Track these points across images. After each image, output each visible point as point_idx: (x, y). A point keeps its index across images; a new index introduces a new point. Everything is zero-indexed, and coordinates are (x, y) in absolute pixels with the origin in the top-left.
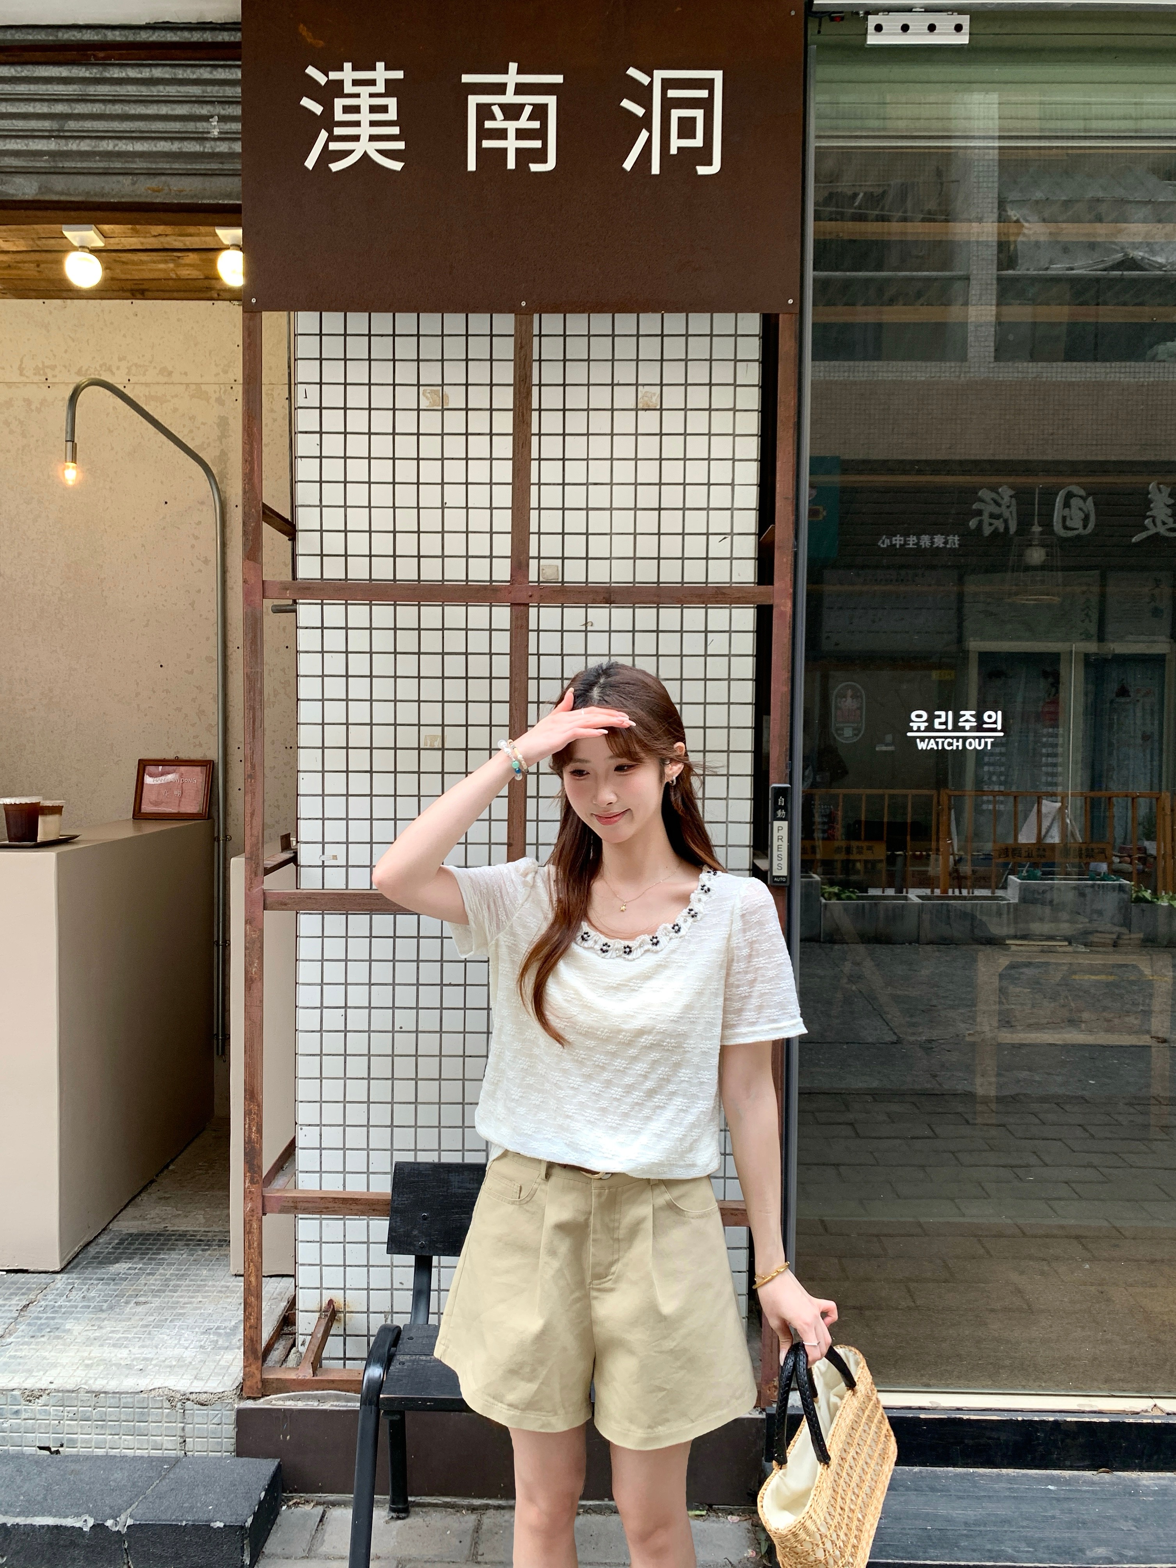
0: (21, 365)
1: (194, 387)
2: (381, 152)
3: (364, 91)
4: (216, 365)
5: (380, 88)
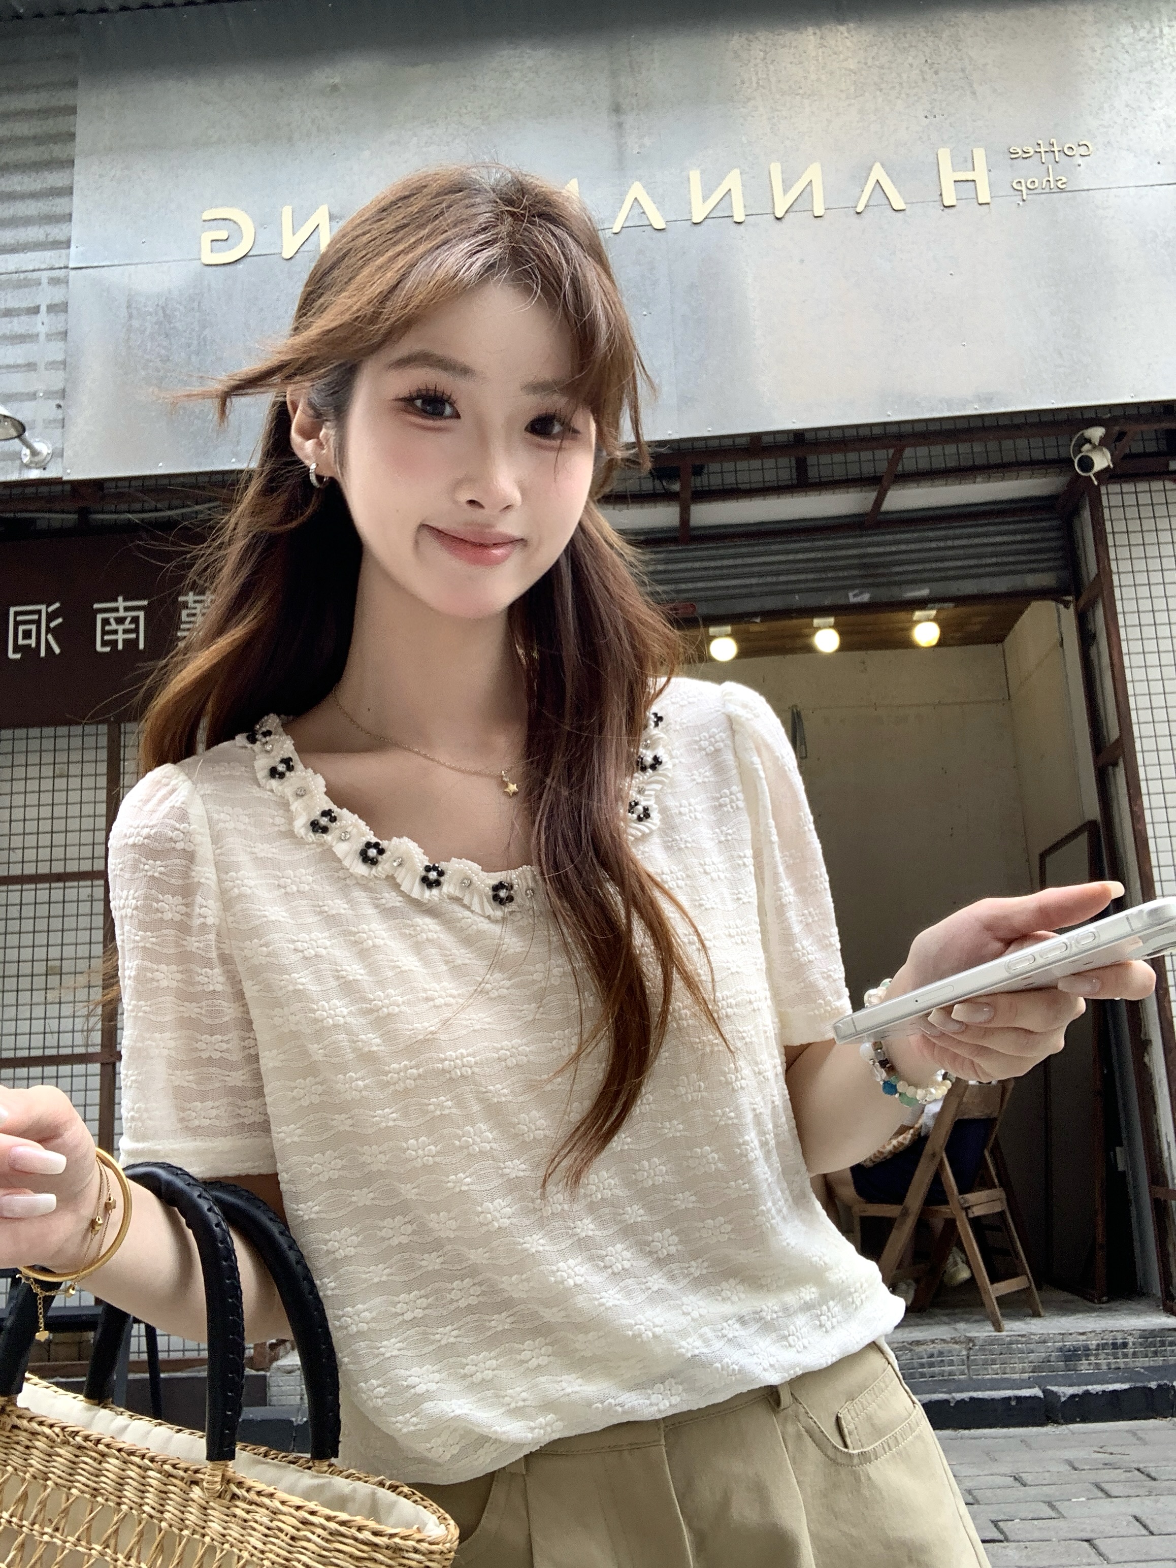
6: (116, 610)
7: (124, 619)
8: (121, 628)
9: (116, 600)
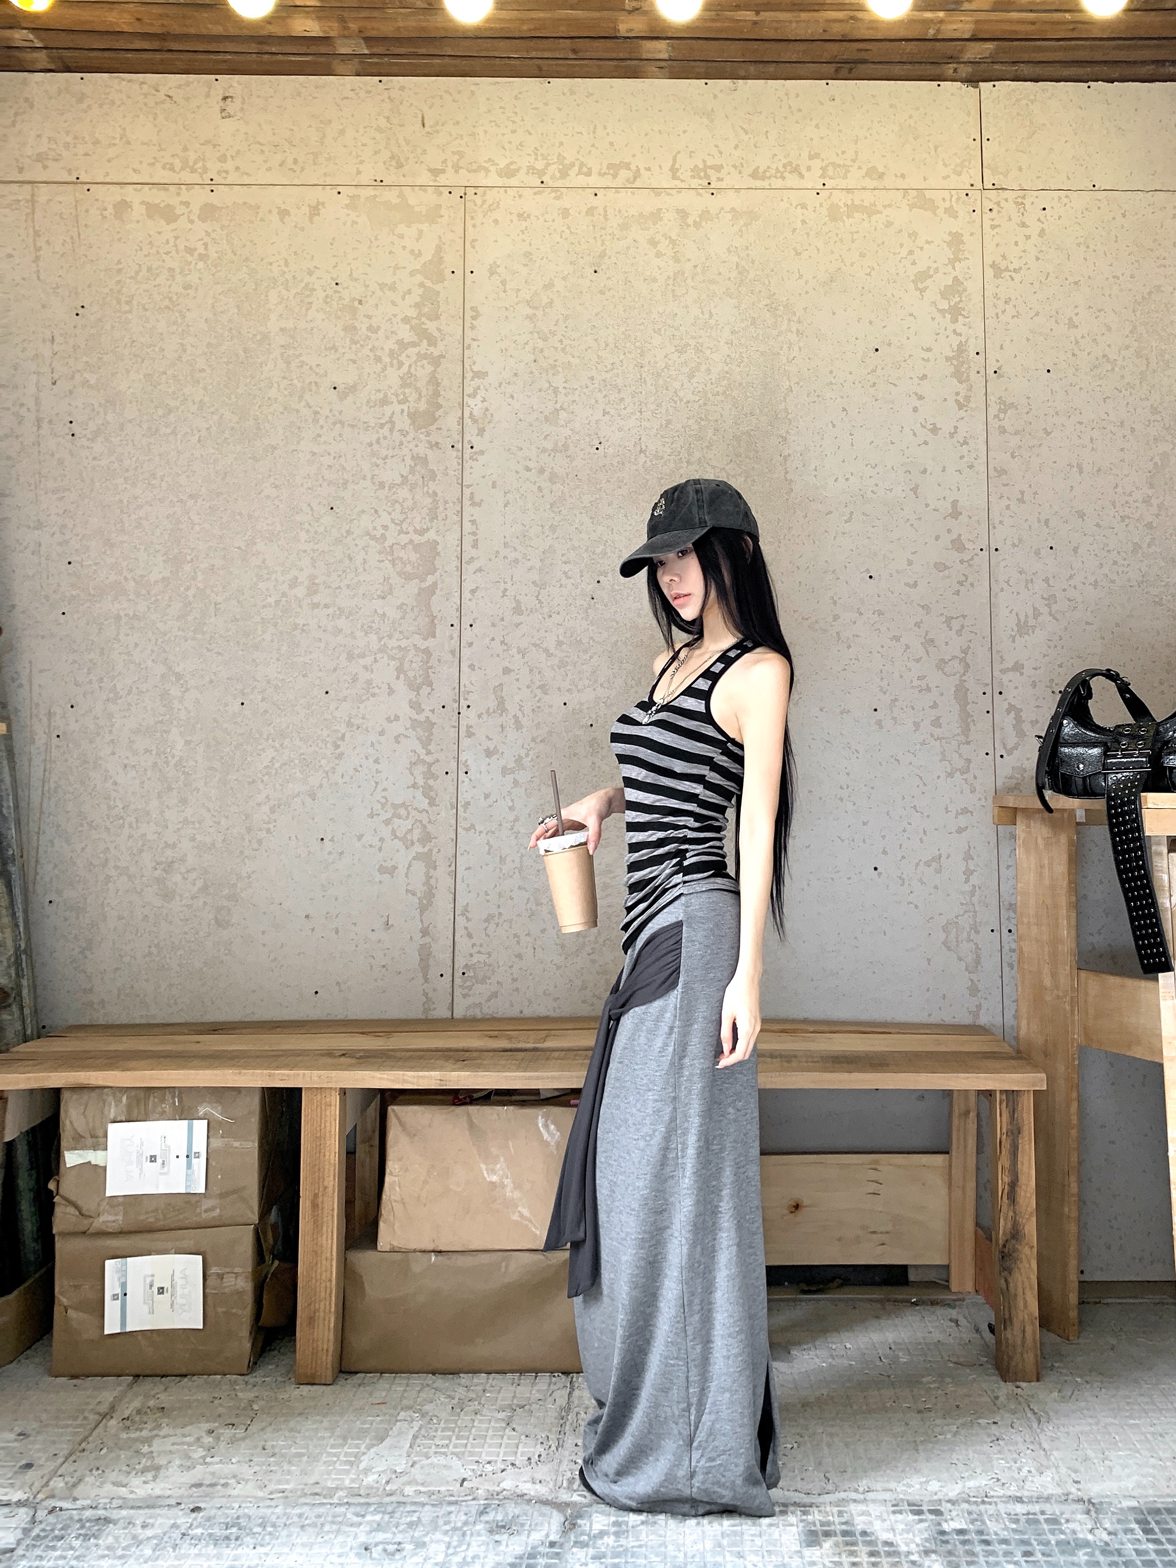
0: (673, 165)
1: (913, 193)
4: (945, 165)
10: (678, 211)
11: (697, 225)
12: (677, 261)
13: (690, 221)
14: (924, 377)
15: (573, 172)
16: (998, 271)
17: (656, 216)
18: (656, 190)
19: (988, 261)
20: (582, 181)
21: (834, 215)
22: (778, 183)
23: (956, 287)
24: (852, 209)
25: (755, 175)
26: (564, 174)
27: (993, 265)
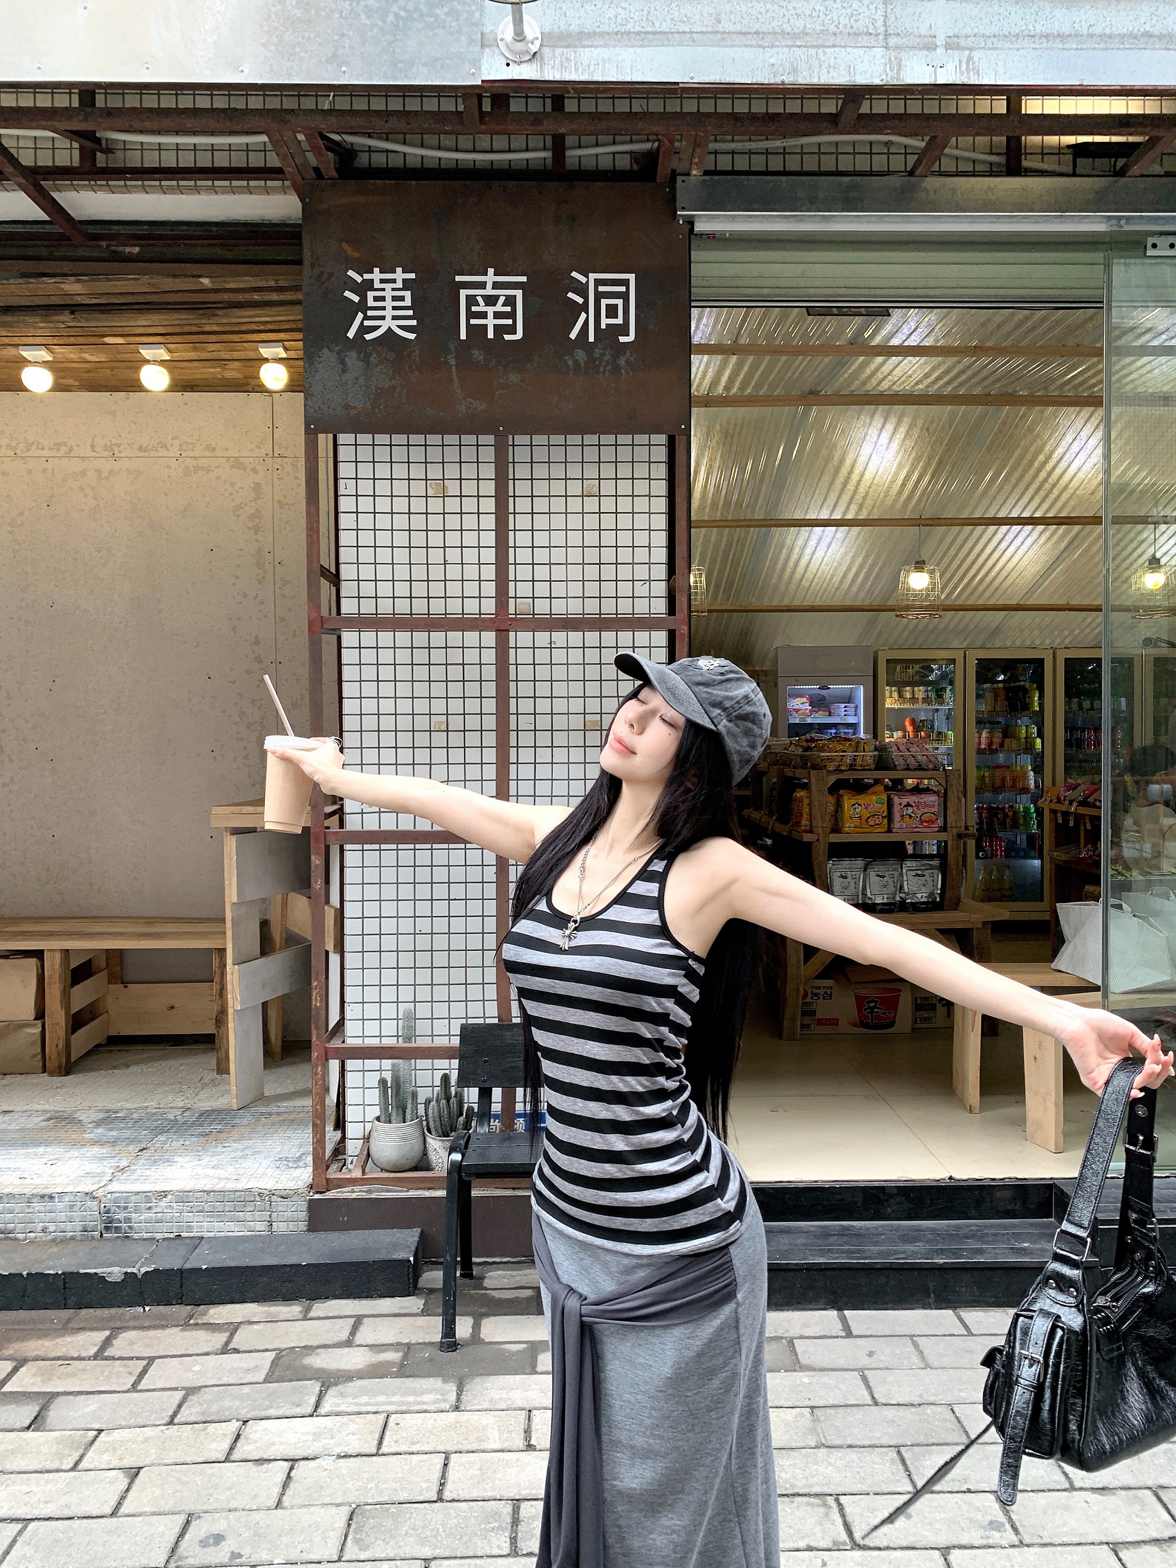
0: (92, 443)
1: (233, 460)
2: (399, 327)
3: (388, 286)
4: (251, 443)
5: (399, 284)
6: (483, 285)
7: (497, 297)
8: (490, 310)
9: (485, 273)
10: (96, 471)
11: (107, 478)
12: (96, 499)
13: (103, 476)
14: (238, 566)
15: (34, 447)
16: (281, 505)
17: (83, 473)
18: (83, 458)
19: (276, 499)
20: (39, 453)
21: (187, 472)
22: (153, 454)
23: (257, 515)
24: (198, 468)
25: (140, 449)
26: (28, 450)
27: (279, 502)
